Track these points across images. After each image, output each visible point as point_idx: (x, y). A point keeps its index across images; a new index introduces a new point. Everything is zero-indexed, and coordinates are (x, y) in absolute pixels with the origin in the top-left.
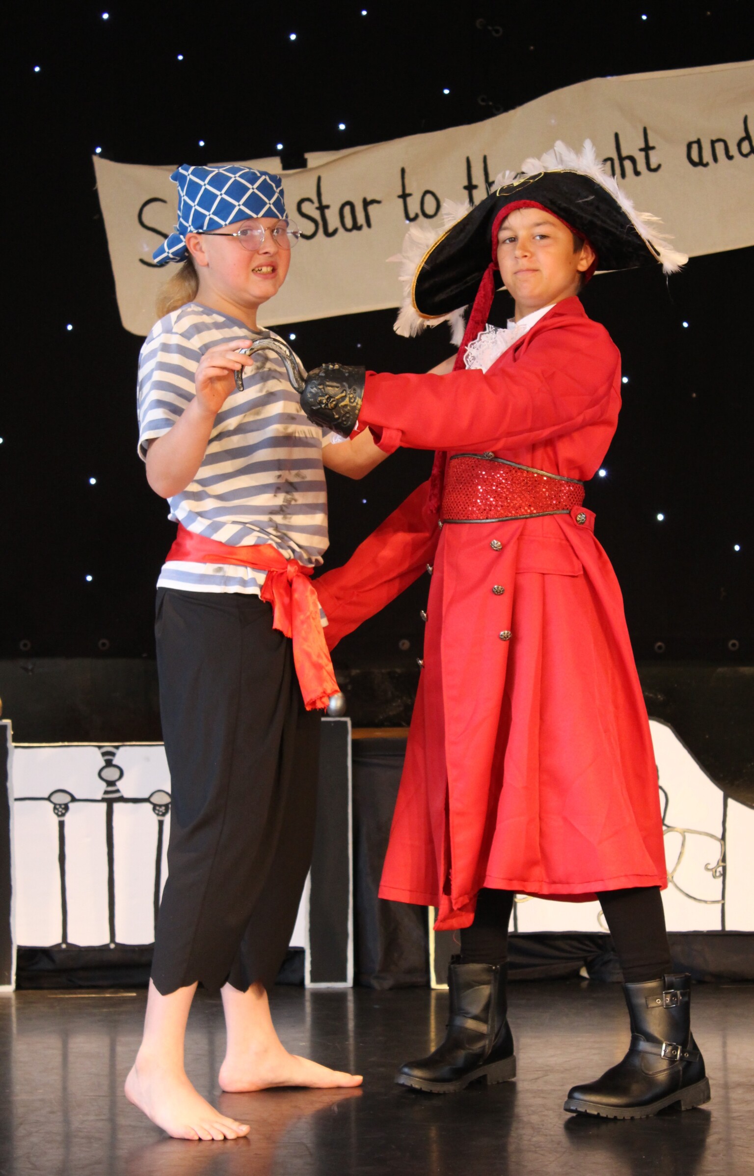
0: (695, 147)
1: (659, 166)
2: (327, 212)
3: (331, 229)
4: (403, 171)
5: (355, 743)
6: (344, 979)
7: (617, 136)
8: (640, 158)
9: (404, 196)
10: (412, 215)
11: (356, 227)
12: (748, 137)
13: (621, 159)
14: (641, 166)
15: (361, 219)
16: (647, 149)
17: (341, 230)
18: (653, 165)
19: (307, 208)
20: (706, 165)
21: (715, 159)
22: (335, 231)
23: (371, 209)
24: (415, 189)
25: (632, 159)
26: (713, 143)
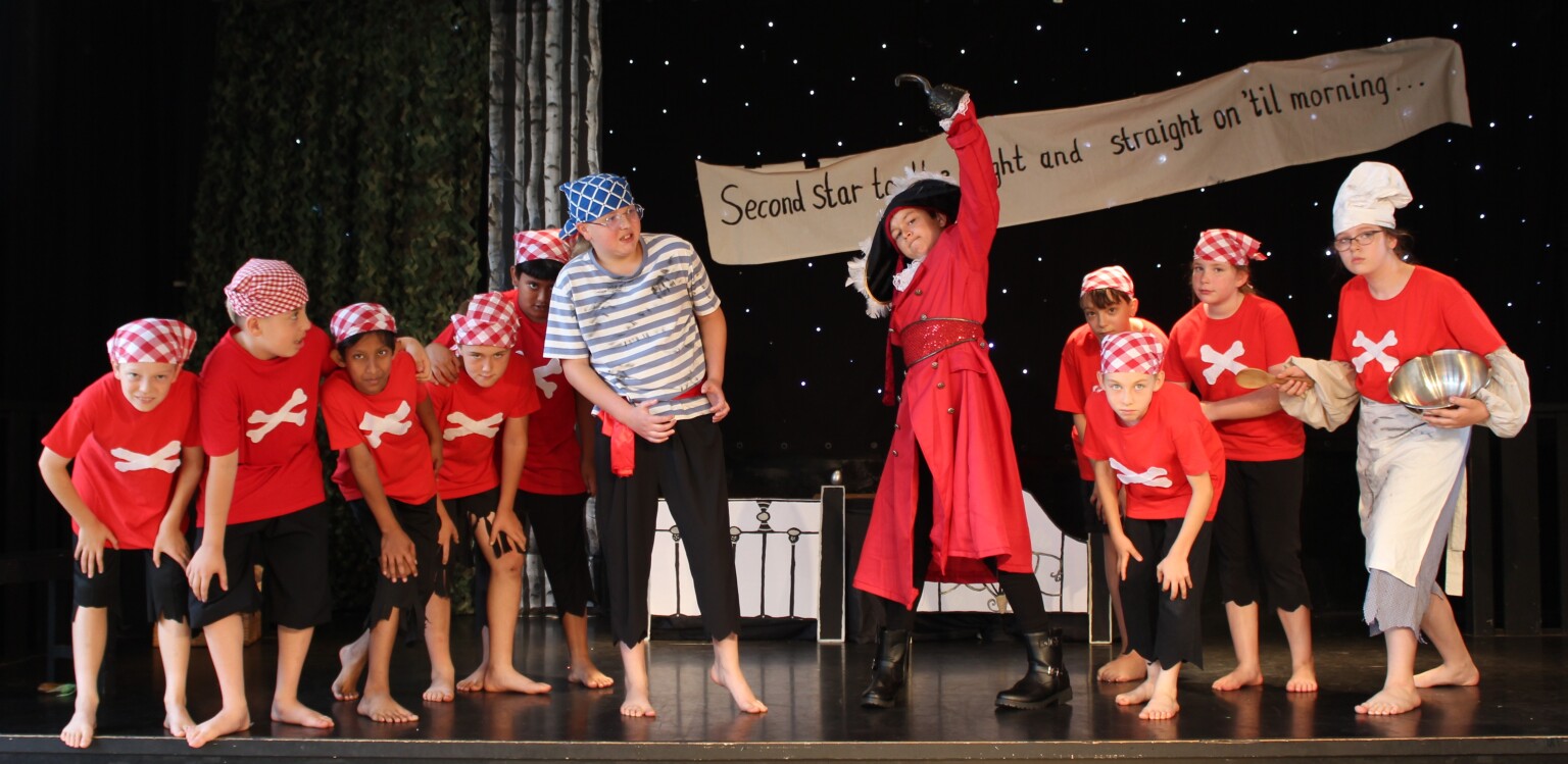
0: (1046, 156)
1: (1025, 168)
2: (831, 193)
3: (833, 203)
4: (875, 169)
5: (846, 500)
6: (840, 637)
7: (1000, 150)
8: (1014, 163)
9: (876, 184)
10: (880, 195)
11: (848, 201)
12: (1076, 151)
13: (1003, 163)
14: (1014, 167)
15: (851, 197)
16: (1018, 157)
17: (839, 203)
18: (1021, 166)
19: (819, 190)
20: (1052, 167)
21: (1057, 164)
22: (836, 204)
23: (856, 191)
24: (882, 180)
25: (1009, 163)
26: (1056, 154)
